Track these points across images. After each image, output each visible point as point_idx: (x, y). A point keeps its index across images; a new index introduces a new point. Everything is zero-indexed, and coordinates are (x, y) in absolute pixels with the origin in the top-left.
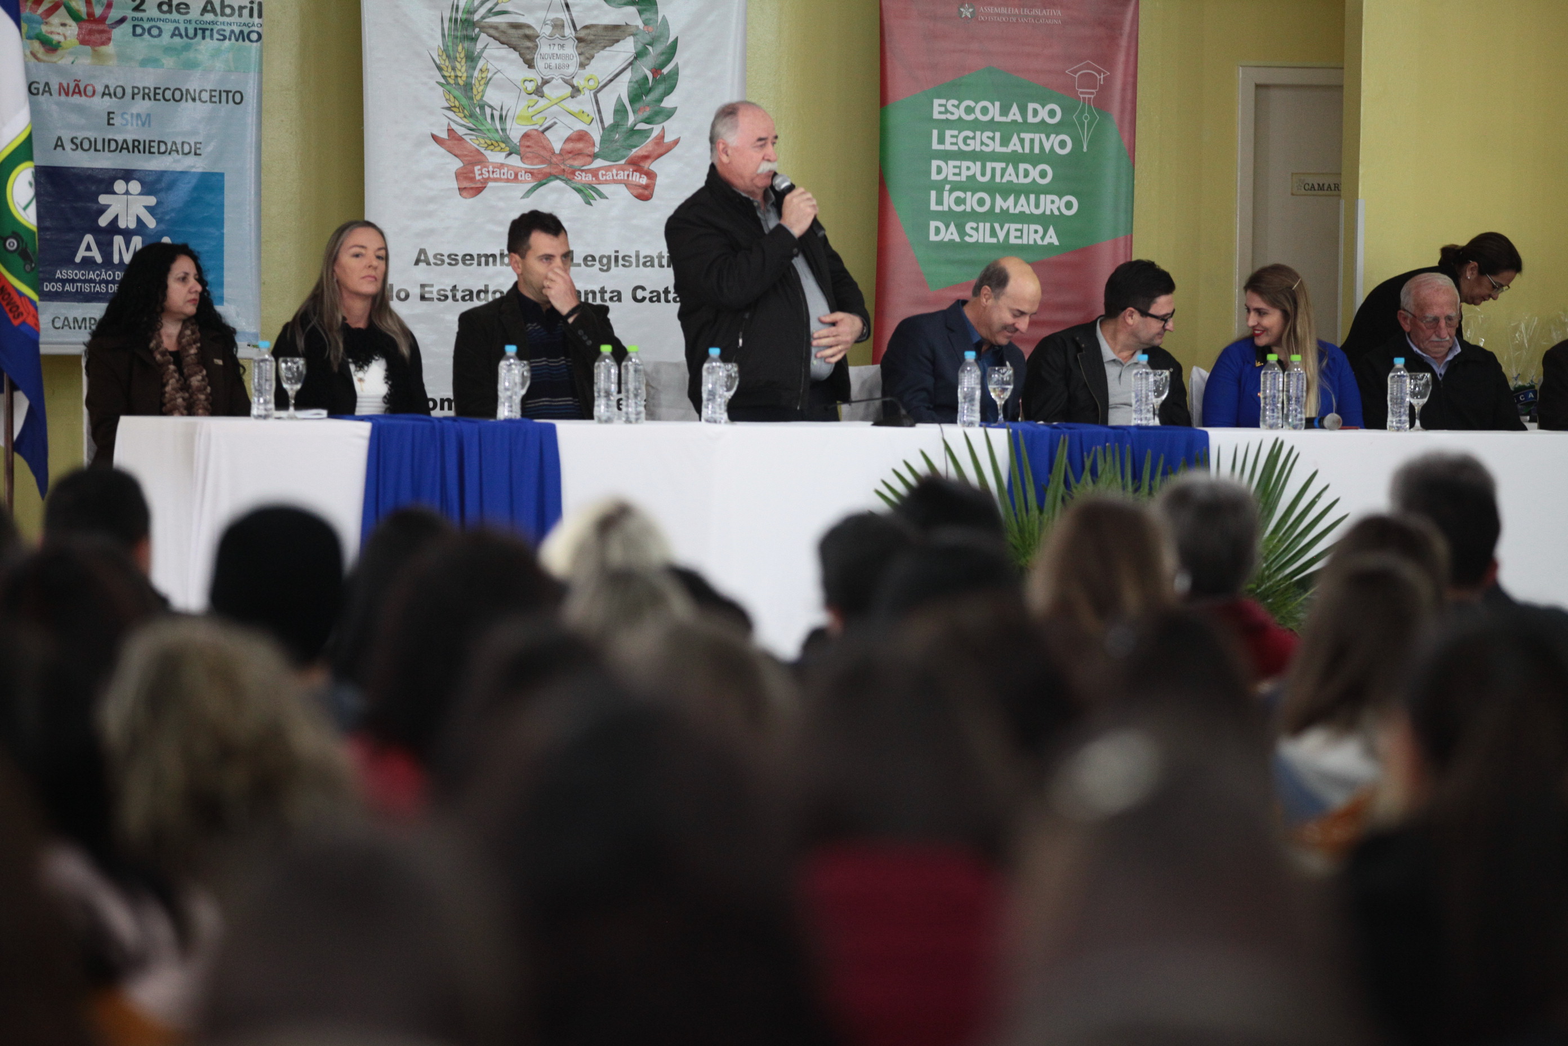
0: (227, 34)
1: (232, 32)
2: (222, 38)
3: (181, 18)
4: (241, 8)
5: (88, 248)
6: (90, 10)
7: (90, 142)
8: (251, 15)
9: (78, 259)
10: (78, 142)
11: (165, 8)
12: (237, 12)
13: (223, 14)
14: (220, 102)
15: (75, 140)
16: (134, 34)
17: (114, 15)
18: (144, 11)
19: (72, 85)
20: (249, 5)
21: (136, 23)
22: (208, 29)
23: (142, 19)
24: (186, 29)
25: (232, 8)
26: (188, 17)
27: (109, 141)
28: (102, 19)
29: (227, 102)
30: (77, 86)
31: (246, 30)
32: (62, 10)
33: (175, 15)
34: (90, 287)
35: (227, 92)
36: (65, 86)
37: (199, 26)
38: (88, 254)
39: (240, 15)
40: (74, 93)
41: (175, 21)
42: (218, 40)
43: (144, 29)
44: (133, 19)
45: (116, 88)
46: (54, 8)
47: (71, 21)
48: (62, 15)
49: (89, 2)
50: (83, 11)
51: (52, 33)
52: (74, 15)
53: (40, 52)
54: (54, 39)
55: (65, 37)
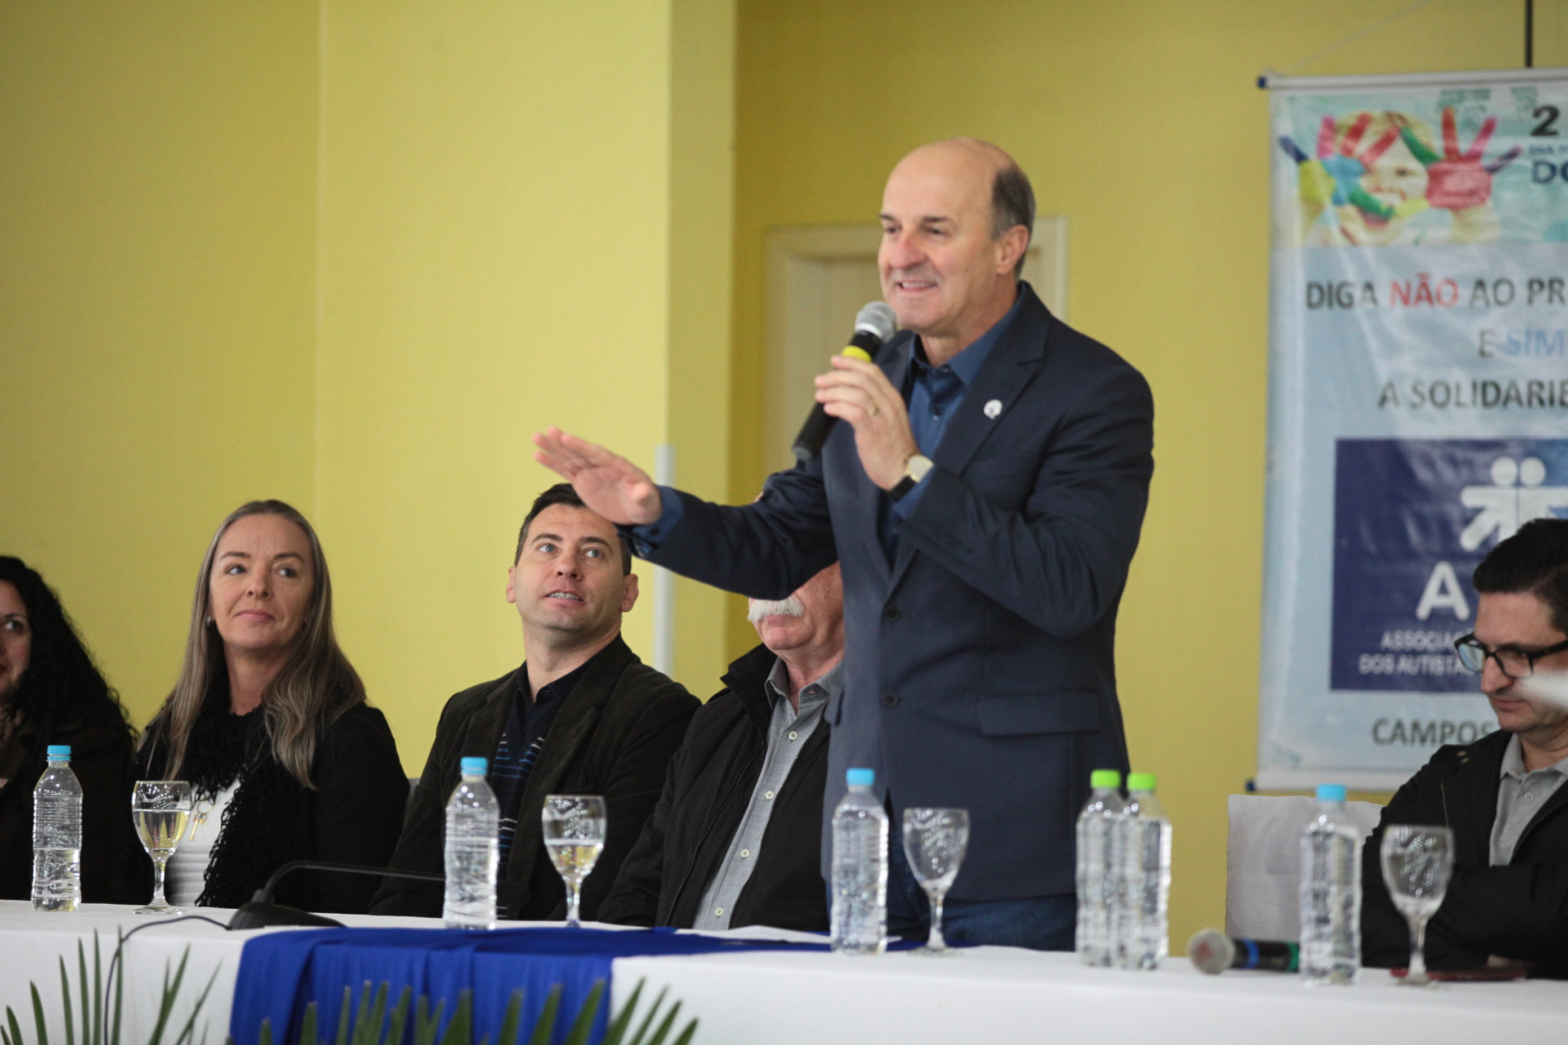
5: (1443, 590)
6: (1451, 144)
7: (1448, 390)
9: (1423, 612)
10: (1425, 390)
15: (1421, 389)
16: (1535, 180)
17: (1497, 145)
18: (1554, 133)
19: (1415, 285)
21: (1540, 157)
23: (1550, 150)
27: (1484, 386)
28: (1474, 156)
30: (1424, 285)
32: (1399, 147)
34: (1445, 665)
36: (1403, 287)
38: (1443, 602)
40: (1419, 298)
43: (1553, 168)
44: (1534, 151)
45: (1497, 284)
46: (1384, 143)
47: (1414, 165)
48: (1398, 155)
49: (1448, 126)
50: (1437, 144)
51: (1379, 190)
52: (1421, 153)
53: (1357, 227)
54: (1383, 200)
55: (1403, 196)
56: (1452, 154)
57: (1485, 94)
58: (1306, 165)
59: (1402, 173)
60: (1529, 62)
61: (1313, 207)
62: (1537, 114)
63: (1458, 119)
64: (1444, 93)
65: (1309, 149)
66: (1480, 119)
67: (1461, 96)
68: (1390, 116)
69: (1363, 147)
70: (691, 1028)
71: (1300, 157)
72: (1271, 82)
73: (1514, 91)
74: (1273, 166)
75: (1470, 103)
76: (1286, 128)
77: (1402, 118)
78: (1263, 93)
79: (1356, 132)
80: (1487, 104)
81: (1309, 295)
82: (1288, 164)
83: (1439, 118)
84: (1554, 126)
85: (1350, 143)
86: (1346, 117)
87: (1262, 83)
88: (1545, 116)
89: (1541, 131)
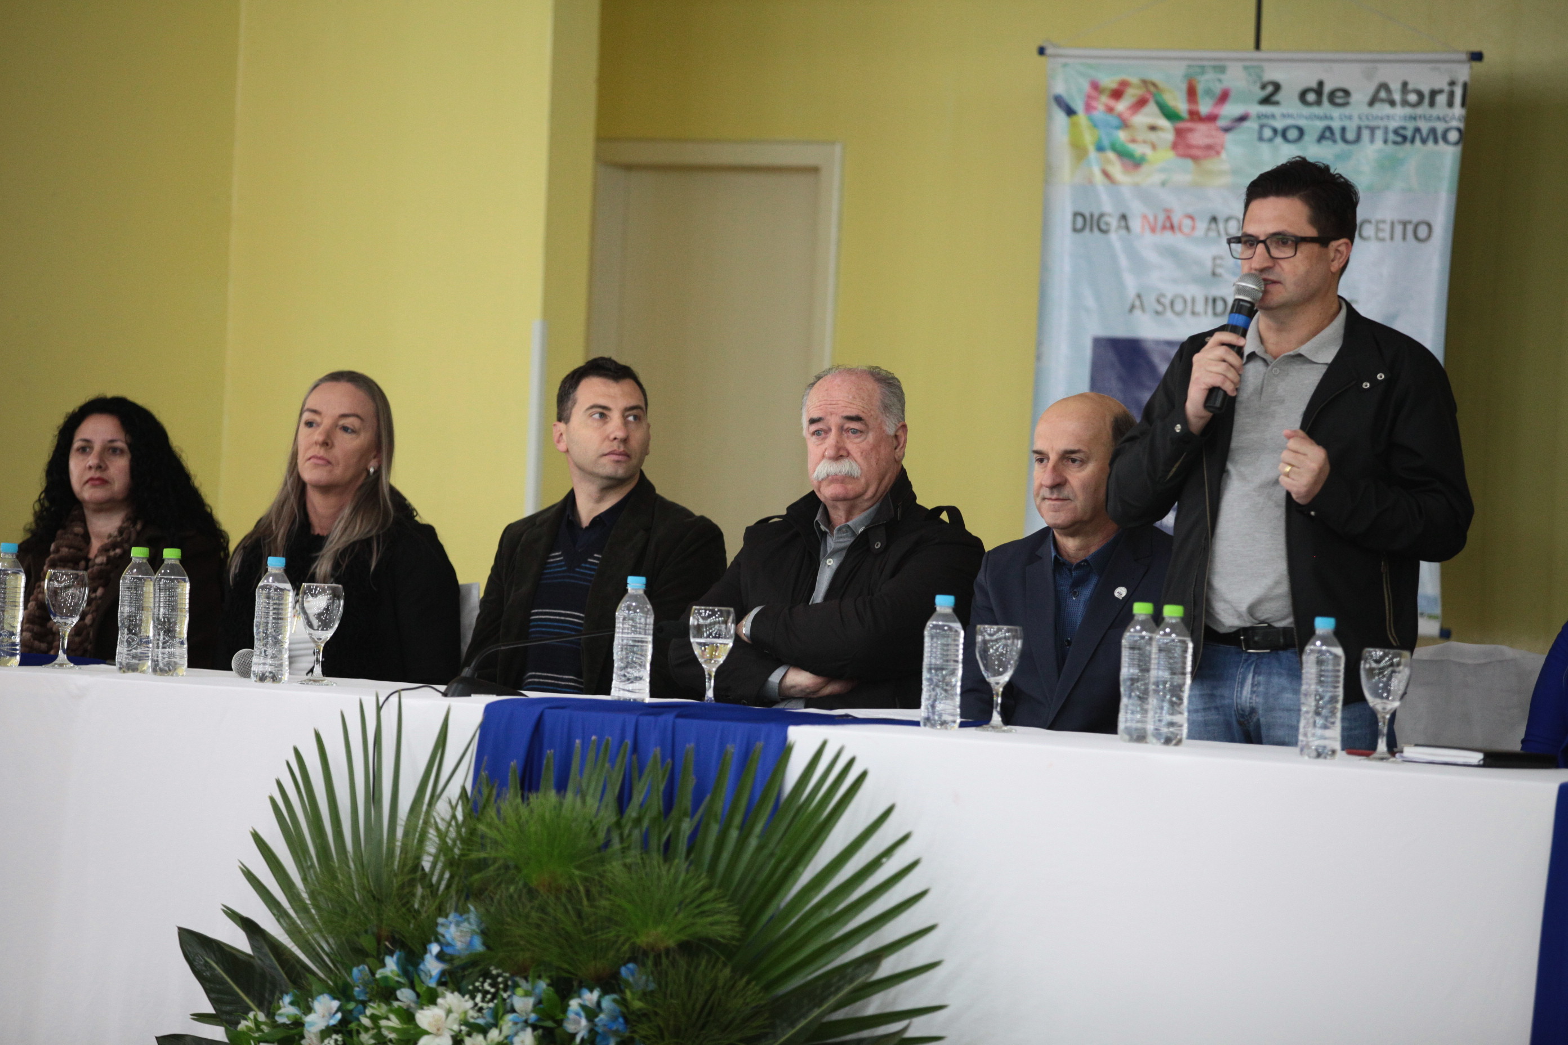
0: (1409, 133)
1: (1417, 130)
2: (1399, 139)
3: (1336, 112)
4: (1434, 93)
6: (1194, 107)
7: (1185, 301)
8: (1450, 104)
10: (1166, 301)
11: (1311, 97)
12: (1427, 101)
13: (1405, 103)
14: (1392, 238)
15: (1163, 300)
16: (1261, 139)
17: (1231, 110)
18: (1277, 103)
19: (1161, 218)
20: (1446, 88)
21: (1264, 121)
22: (1378, 128)
23: (1273, 116)
24: (1343, 130)
25: (1420, 94)
26: (1346, 111)
27: (1214, 301)
28: (1212, 118)
29: (1404, 238)
30: (1169, 218)
31: (1440, 127)
32: (1151, 108)
33: (1326, 107)
35: (1405, 224)
36: (1151, 218)
37: (1363, 124)
39: (1432, 104)
40: (1164, 228)
41: (1326, 117)
42: (1395, 143)
43: (1275, 131)
44: (1260, 117)
45: (1227, 220)
46: (1141, 103)
47: (1163, 122)
48: (1150, 115)
49: (1192, 93)
50: (1182, 106)
51: (1133, 141)
52: (1170, 114)
53: (1116, 169)
54: (1138, 149)
55: (1154, 147)
56: (1194, 116)
57: (1222, 69)
58: (1075, 118)
59: (1153, 128)
60: (1258, 46)
61: (1079, 152)
62: (1263, 87)
63: (1200, 88)
64: (1189, 66)
65: (1079, 105)
66: (1218, 88)
67: (1203, 69)
68: (1145, 82)
69: (1121, 106)
70: (863, 776)
71: (1070, 112)
72: (1049, 51)
73: (1246, 68)
74: (1049, 118)
75: (1210, 76)
76: (1060, 88)
77: (1154, 85)
78: (1043, 59)
79: (1117, 94)
80: (1222, 77)
81: (1074, 222)
82: (1060, 117)
83: (1184, 87)
84: (1277, 98)
85: (1112, 103)
86: (1109, 82)
87: (1041, 51)
88: (1270, 89)
89: (1266, 101)
